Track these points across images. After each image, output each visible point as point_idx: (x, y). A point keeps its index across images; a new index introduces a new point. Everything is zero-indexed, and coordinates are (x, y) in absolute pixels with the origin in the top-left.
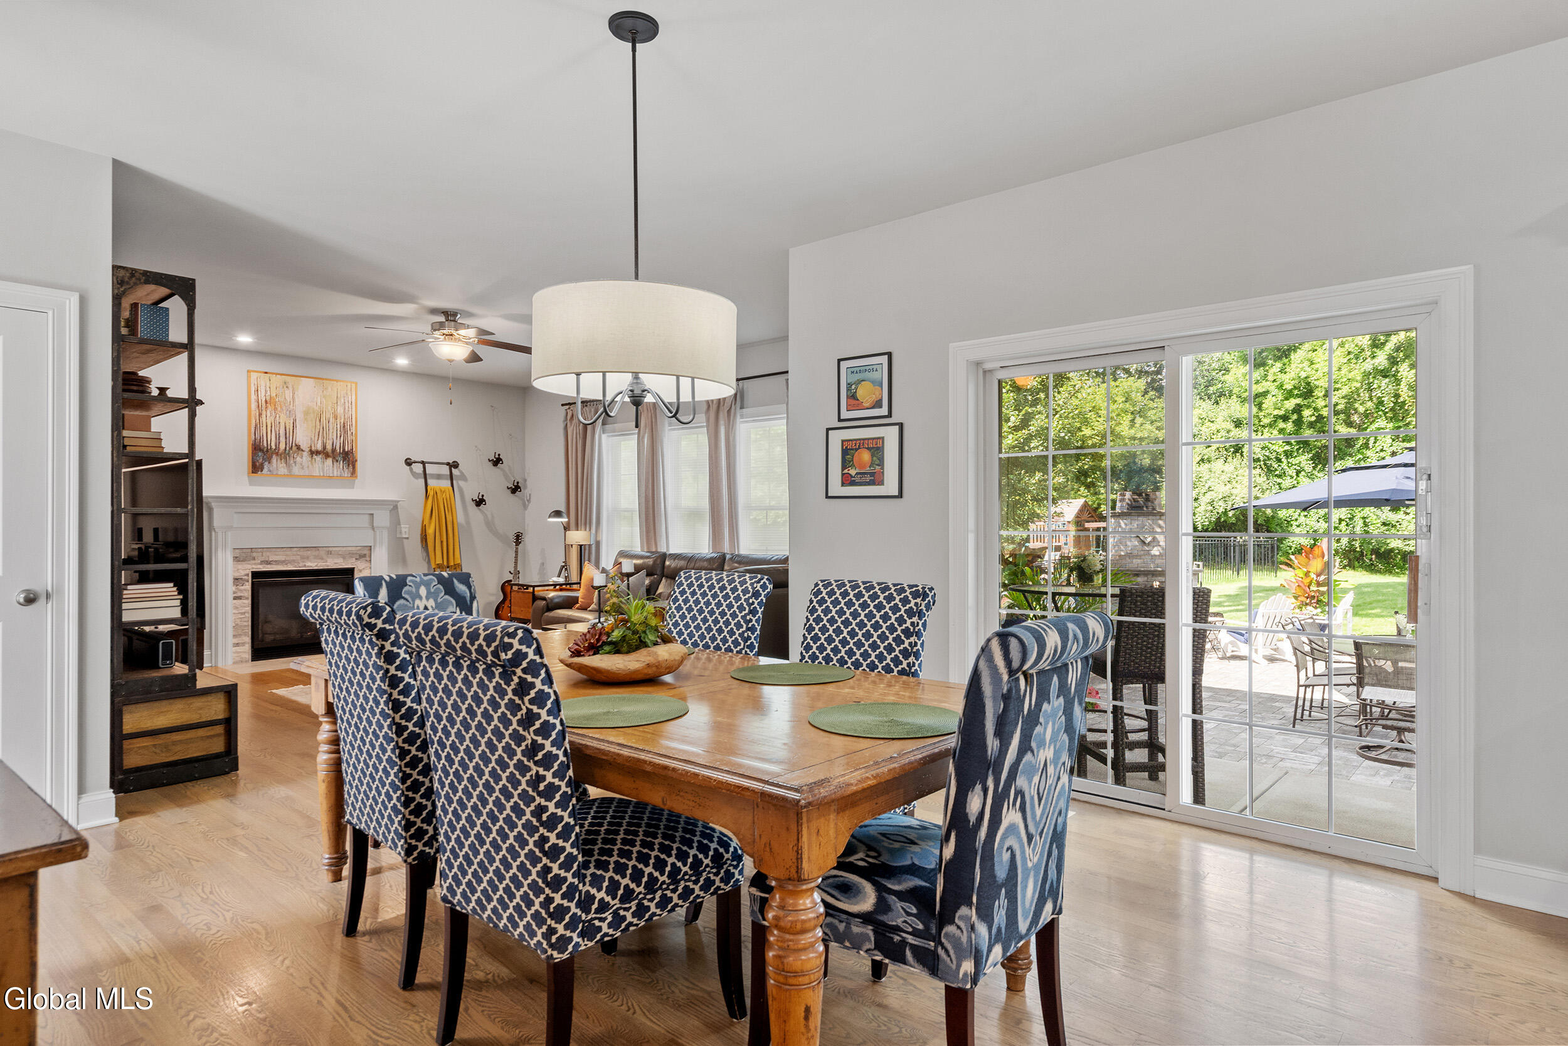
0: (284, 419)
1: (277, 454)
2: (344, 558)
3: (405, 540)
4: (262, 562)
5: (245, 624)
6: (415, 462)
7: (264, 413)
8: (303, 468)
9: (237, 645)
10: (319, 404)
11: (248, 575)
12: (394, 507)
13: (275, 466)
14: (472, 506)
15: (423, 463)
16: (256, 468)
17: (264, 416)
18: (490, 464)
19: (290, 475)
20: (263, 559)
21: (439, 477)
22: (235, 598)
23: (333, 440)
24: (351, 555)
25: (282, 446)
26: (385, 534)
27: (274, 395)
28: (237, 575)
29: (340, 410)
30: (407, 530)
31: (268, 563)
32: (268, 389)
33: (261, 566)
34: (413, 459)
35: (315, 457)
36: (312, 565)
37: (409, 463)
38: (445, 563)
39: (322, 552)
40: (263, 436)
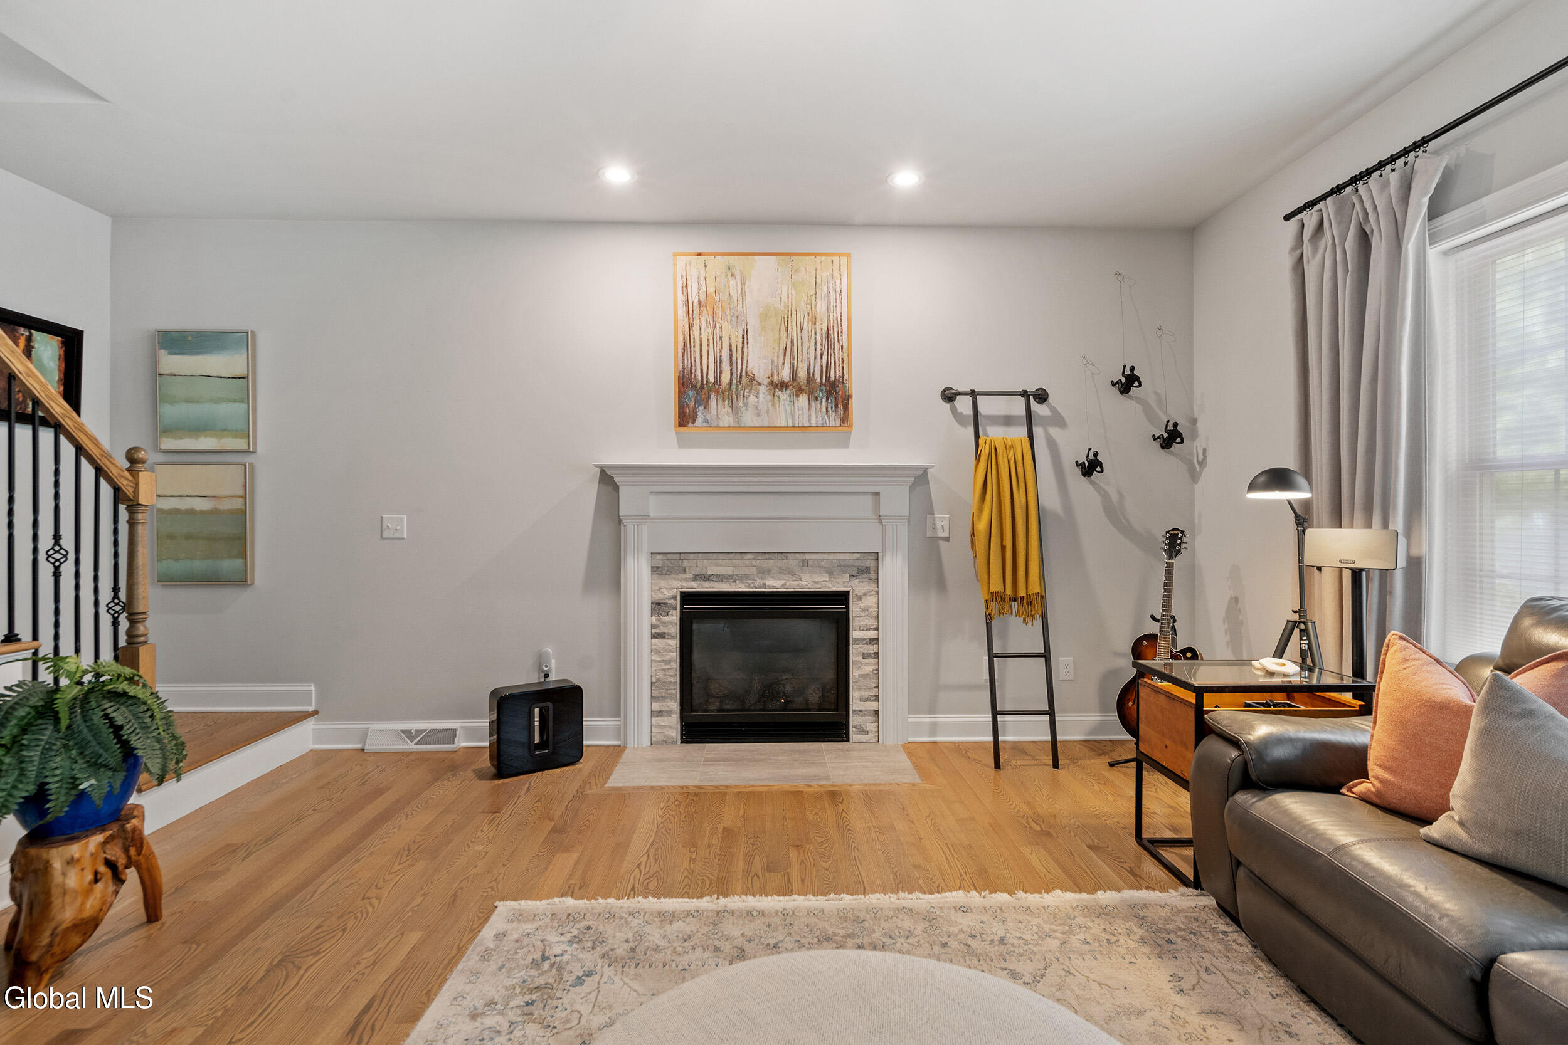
0: (728, 331)
1: (717, 392)
2: (830, 573)
3: (942, 543)
4: (698, 577)
5: (672, 679)
6: (960, 394)
7: (697, 321)
8: (759, 414)
9: (660, 713)
10: (785, 299)
11: (674, 598)
12: (921, 477)
13: (714, 412)
14: (1074, 476)
15: (973, 394)
16: (684, 418)
17: (696, 328)
18: (1115, 390)
19: (739, 428)
20: (697, 571)
21: (1008, 421)
22: (655, 636)
23: (810, 362)
24: (843, 568)
25: (725, 378)
26: (903, 530)
27: (711, 290)
28: (658, 597)
29: (821, 307)
30: (946, 523)
31: (707, 578)
32: (703, 282)
33: (694, 584)
34: (958, 387)
35: (778, 393)
36: (775, 584)
37: (949, 396)
38: (1009, 592)
39: (793, 562)
40: (695, 361)
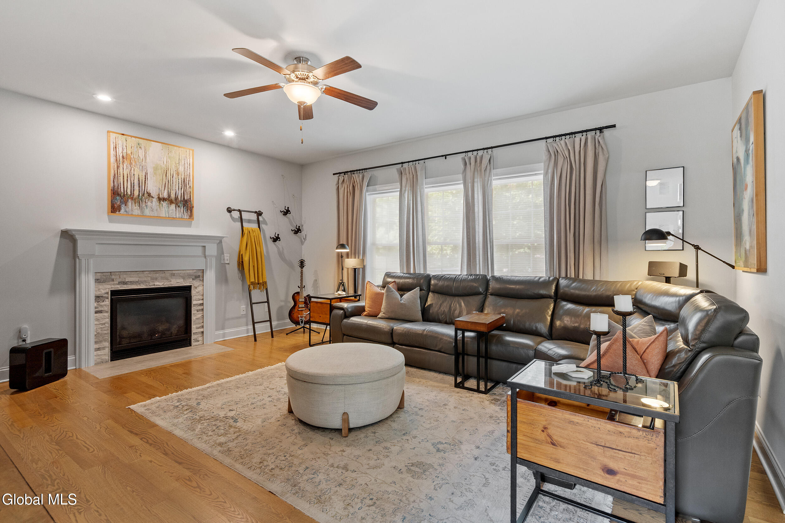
0: (137, 172)
1: (132, 199)
2: (184, 278)
3: (227, 266)
4: (120, 283)
5: (106, 332)
6: (234, 210)
7: (121, 165)
8: (152, 211)
9: (98, 349)
10: (165, 162)
11: (107, 293)
12: (219, 241)
13: (130, 207)
14: (270, 242)
15: (240, 211)
16: (114, 209)
17: (121, 168)
18: (281, 214)
19: (143, 216)
20: (120, 280)
21: (249, 221)
22: (96, 312)
23: (176, 191)
24: (189, 276)
25: (136, 193)
26: (214, 261)
27: (129, 152)
28: (98, 293)
29: (181, 169)
30: (228, 258)
31: (125, 283)
32: (125, 147)
33: (118, 286)
34: (232, 208)
35: (162, 202)
36: (159, 284)
37: (229, 210)
38: (257, 281)
39: (168, 274)
40: (120, 183)
